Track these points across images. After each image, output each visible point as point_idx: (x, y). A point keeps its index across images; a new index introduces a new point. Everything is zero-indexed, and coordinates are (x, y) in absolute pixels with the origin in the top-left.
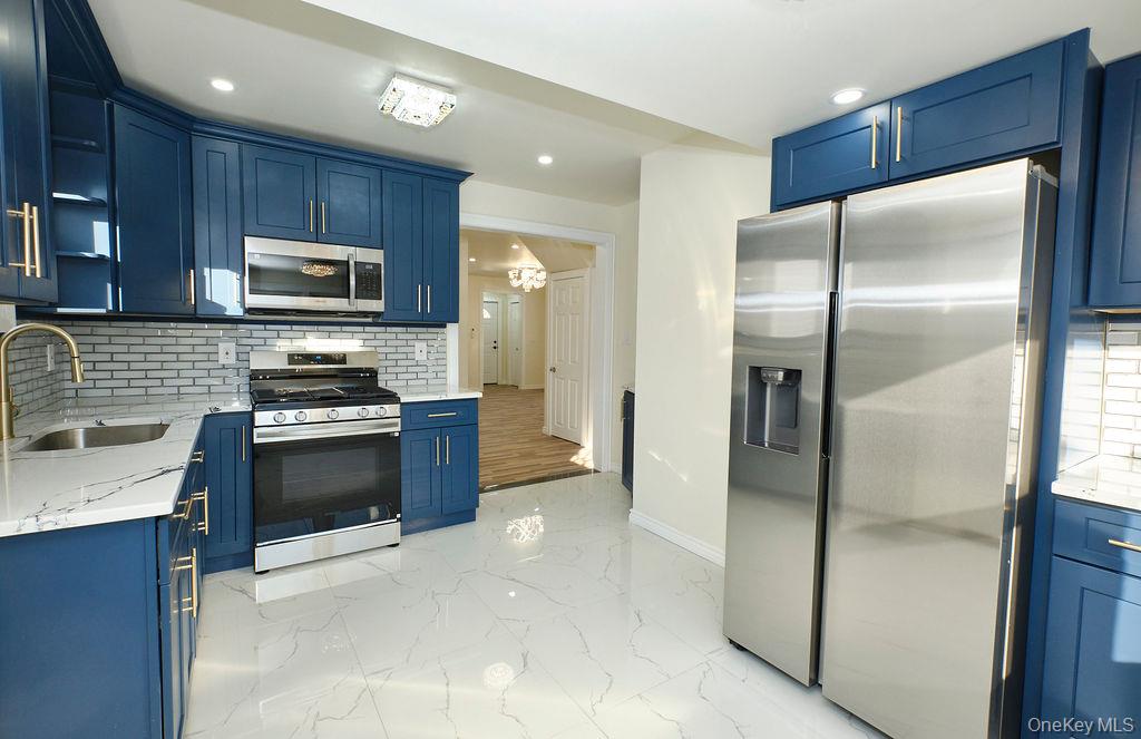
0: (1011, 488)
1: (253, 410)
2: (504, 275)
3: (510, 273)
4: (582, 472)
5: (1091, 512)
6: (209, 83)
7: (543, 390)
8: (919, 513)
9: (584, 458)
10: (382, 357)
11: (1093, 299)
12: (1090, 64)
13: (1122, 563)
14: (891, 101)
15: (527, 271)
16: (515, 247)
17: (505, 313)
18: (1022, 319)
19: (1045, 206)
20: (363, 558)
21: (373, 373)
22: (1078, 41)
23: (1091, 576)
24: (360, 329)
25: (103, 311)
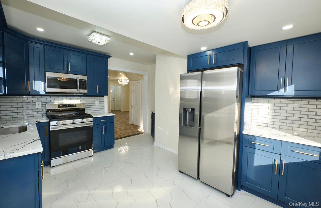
0: (235, 133)
1: (50, 121)
2: (117, 81)
3: (119, 80)
4: (141, 133)
5: (249, 137)
6: (36, 29)
7: (129, 112)
8: (218, 139)
9: (141, 129)
10: (86, 105)
11: (250, 94)
12: (248, 47)
13: (255, 146)
14: (212, 50)
15: (124, 80)
16: (120, 74)
17: (117, 90)
18: (237, 97)
19: (241, 76)
20: (83, 160)
21: (84, 109)
22: (246, 43)
23: (249, 150)
24: (80, 97)
25: (2, 94)
